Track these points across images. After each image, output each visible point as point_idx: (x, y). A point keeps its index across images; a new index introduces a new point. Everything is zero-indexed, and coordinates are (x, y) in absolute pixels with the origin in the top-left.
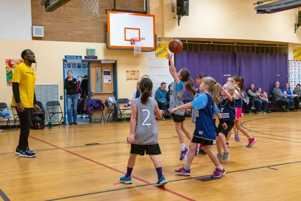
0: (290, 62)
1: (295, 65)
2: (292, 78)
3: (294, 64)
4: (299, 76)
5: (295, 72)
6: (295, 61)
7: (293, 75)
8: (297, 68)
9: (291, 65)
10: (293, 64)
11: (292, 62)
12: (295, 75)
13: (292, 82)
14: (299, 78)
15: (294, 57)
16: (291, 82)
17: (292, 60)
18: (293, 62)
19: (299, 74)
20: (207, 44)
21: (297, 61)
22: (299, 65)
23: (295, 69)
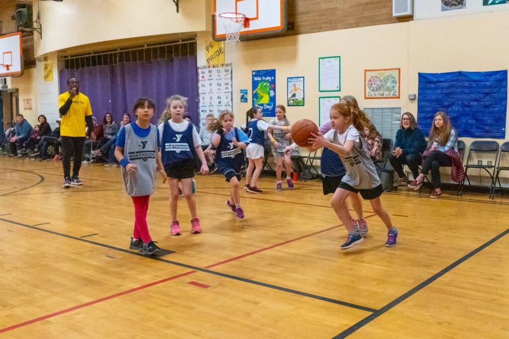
0: (200, 71)
1: (210, 76)
2: (204, 103)
3: (209, 74)
4: (219, 100)
5: (211, 90)
6: (212, 69)
7: (207, 97)
8: (214, 82)
9: (203, 77)
10: (207, 75)
11: (203, 70)
12: (211, 98)
13: (205, 111)
14: (220, 103)
15: (208, 61)
16: (202, 111)
17: (204, 67)
18: (206, 70)
19: (219, 95)
20: (86, 56)
21: (214, 67)
22: (219, 76)
23: (211, 84)
